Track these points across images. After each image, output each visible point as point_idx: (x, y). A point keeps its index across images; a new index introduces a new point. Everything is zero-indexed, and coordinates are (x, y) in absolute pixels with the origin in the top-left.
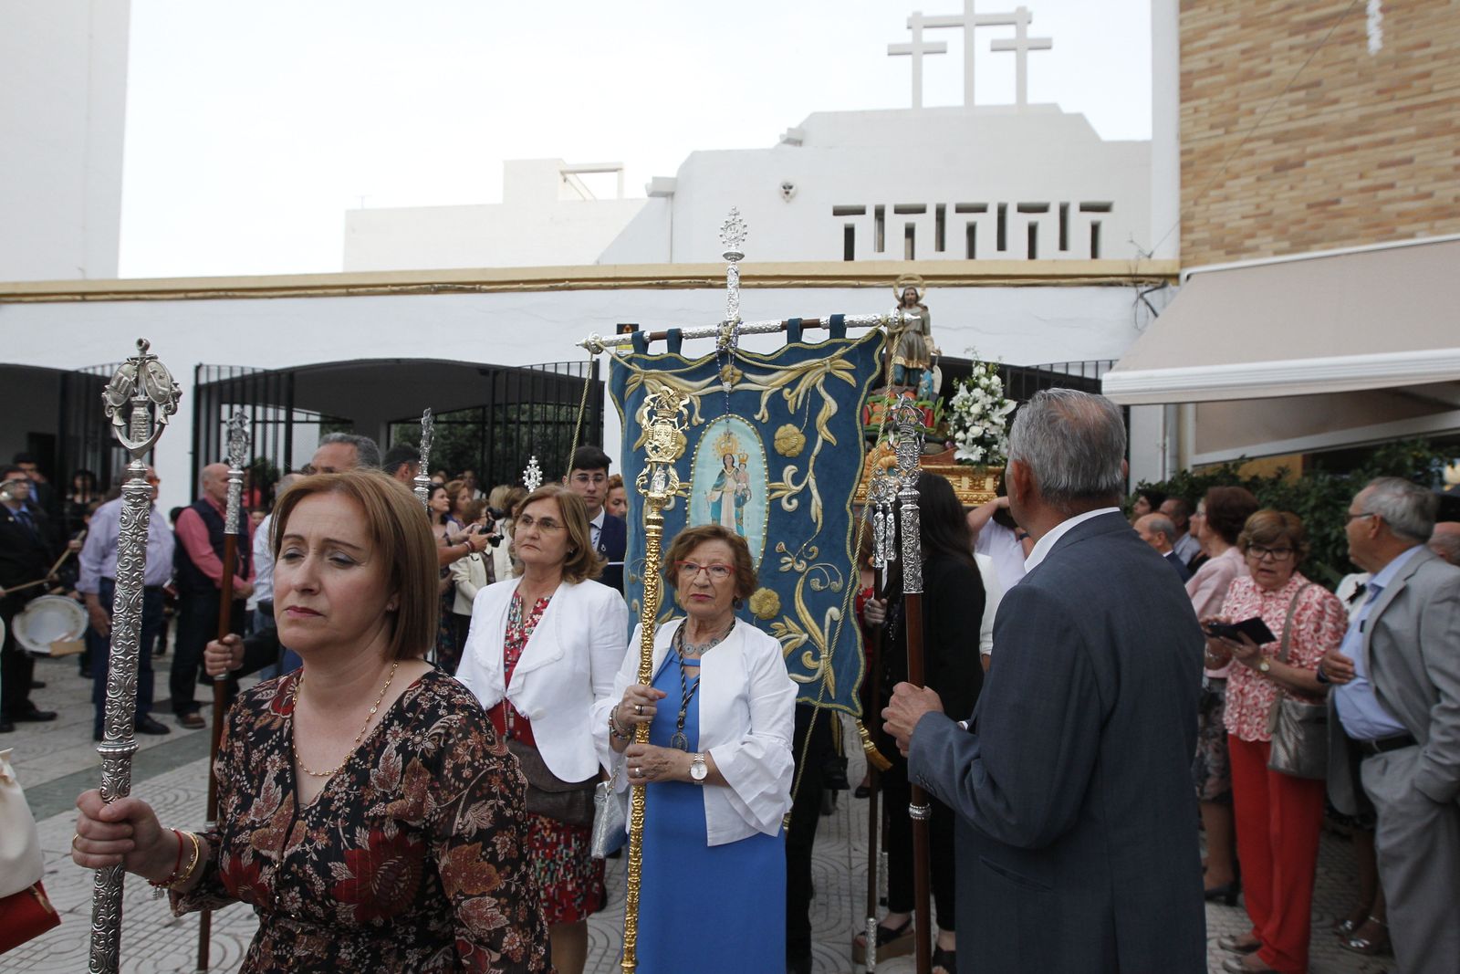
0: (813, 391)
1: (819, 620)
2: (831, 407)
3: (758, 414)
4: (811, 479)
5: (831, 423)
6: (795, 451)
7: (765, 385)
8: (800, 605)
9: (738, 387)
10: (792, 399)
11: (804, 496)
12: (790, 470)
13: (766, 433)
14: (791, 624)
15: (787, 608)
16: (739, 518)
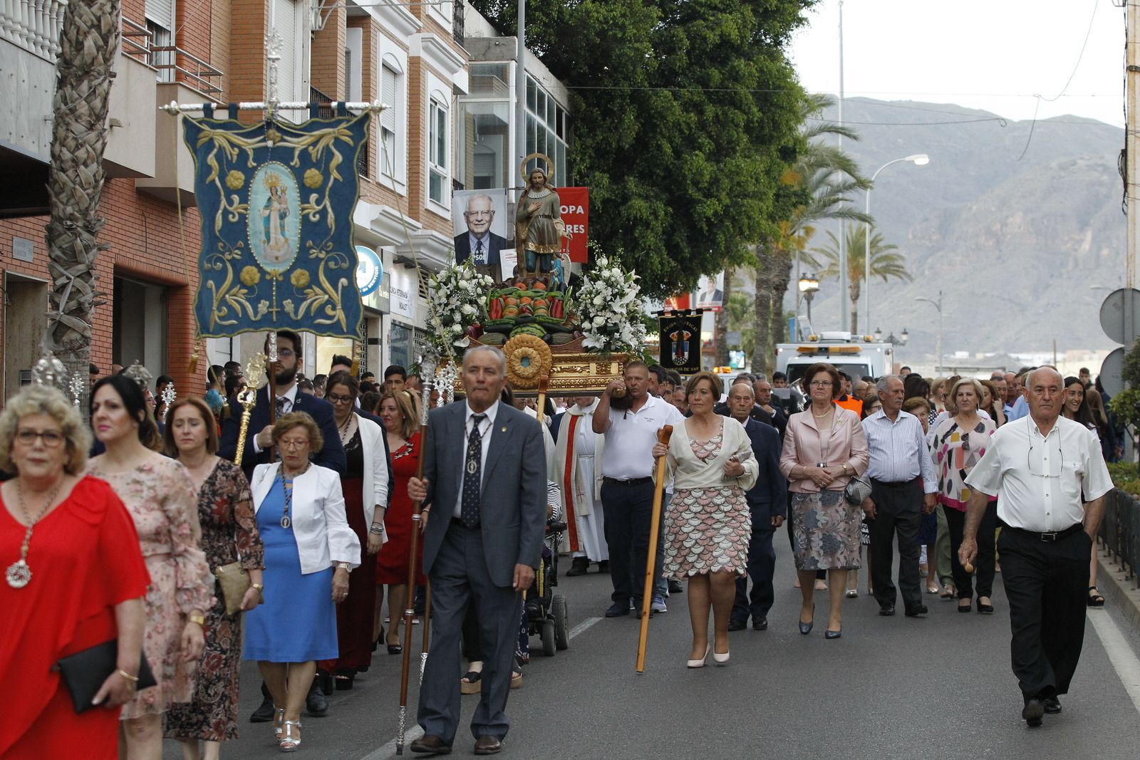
0: (327, 148)
1: (335, 286)
2: (338, 158)
3: (292, 161)
4: (327, 202)
5: (338, 168)
6: (317, 185)
7: (298, 144)
8: (322, 278)
9: (279, 144)
10: (315, 153)
11: (323, 213)
12: (314, 197)
13: (298, 174)
14: (317, 290)
15: (315, 281)
16: (282, 227)
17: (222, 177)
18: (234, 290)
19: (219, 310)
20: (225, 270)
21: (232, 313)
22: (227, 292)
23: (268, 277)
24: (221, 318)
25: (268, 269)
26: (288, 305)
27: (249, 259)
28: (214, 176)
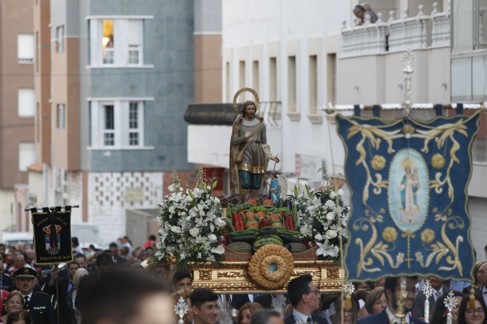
0: (448, 139)
1: (454, 242)
2: (456, 146)
3: (423, 148)
4: (448, 179)
5: (457, 153)
6: (441, 166)
7: (427, 135)
8: (444, 236)
9: (413, 136)
10: (440, 142)
11: (446, 187)
12: (438, 175)
13: (427, 158)
14: (441, 245)
15: (438, 238)
16: (415, 198)
17: (368, 160)
18: (378, 246)
19: (366, 260)
20: (370, 231)
21: (377, 263)
22: (373, 247)
23: (403, 236)
24: (367, 267)
25: (403, 229)
26: (419, 256)
27: (389, 221)
28: (362, 160)
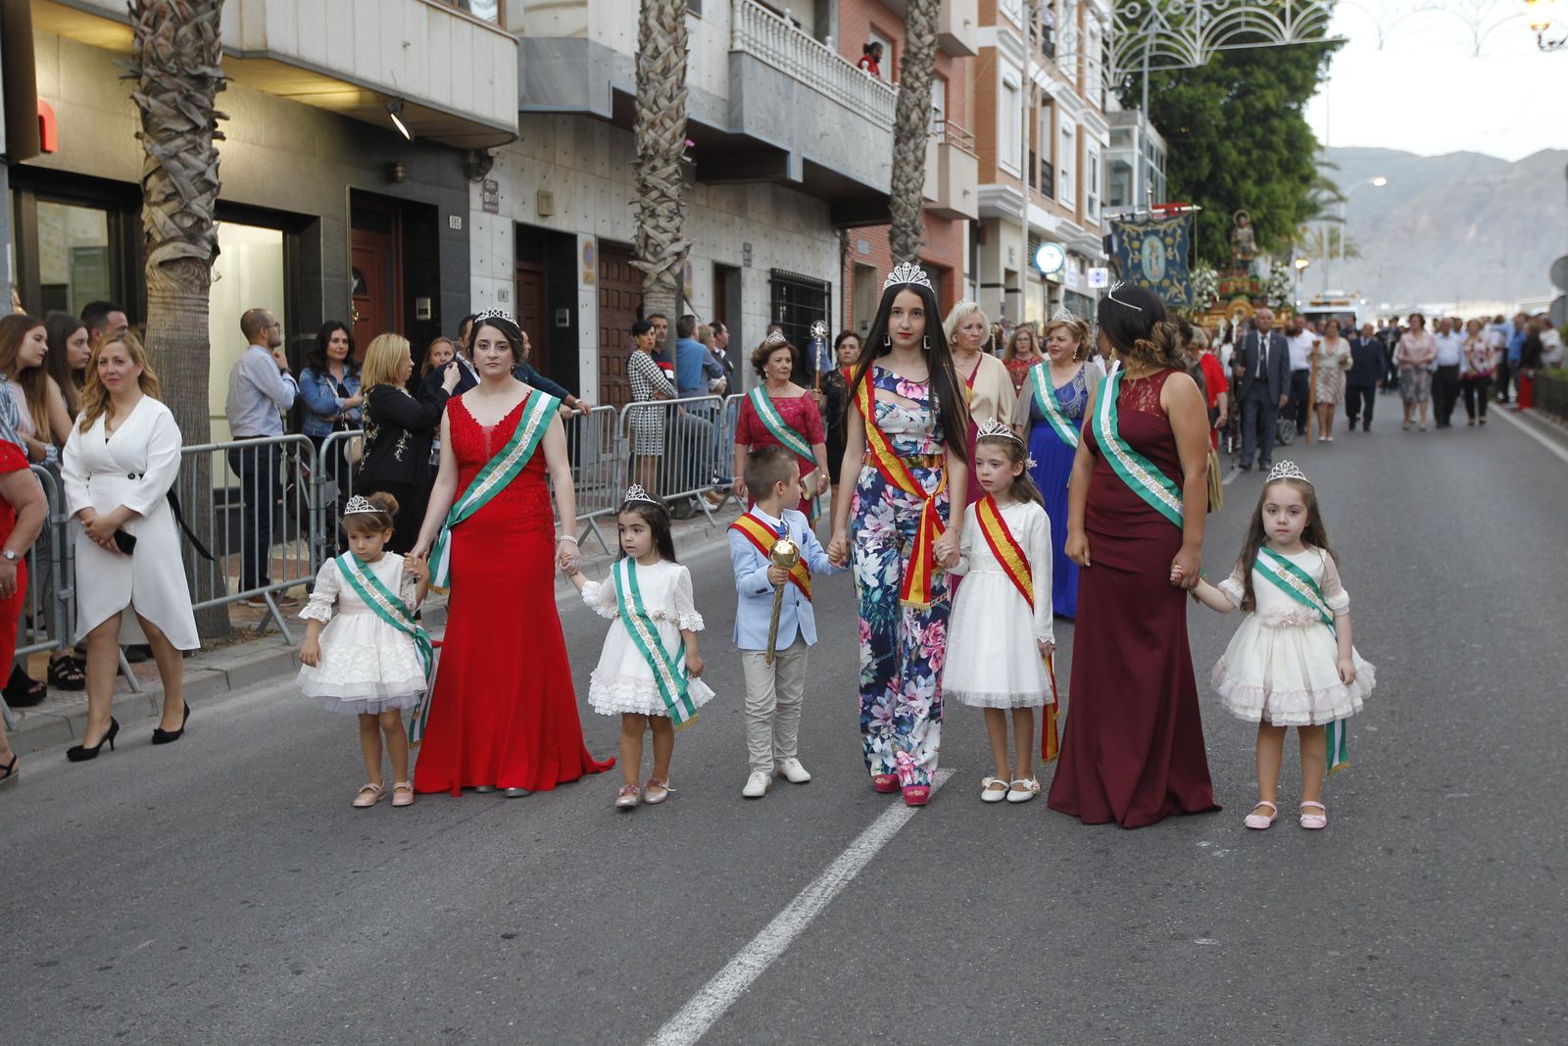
3: (1159, 235)
4: (1176, 251)
7: (1162, 228)
9: (1153, 229)
10: (1169, 231)
11: (1174, 255)
13: (1163, 240)
15: (1172, 283)
16: (1157, 263)
17: (1130, 244)
25: (1152, 280)
27: (1143, 277)
